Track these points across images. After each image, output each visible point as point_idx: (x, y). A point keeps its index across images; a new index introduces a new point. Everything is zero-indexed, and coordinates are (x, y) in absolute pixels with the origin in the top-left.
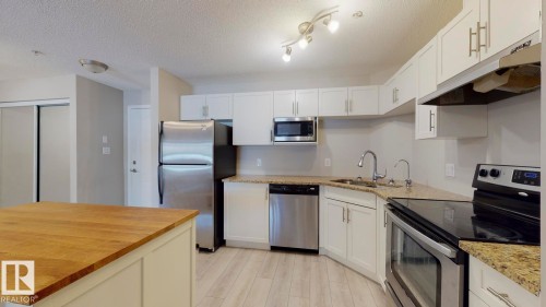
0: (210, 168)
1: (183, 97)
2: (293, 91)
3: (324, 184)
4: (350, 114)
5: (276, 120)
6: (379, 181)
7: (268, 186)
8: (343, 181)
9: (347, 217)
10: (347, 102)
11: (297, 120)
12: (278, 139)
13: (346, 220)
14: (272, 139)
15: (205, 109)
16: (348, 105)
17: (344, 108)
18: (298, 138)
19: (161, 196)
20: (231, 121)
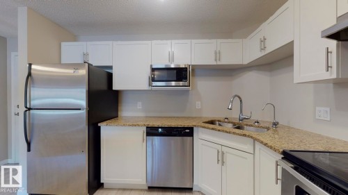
0: (84, 113)
1: (63, 44)
2: (169, 42)
3: (198, 126)
4: (219, 63)
5: (154, 67)
6: (245, 122)
7: (145, 129)
8: (212, 122)
9: (221, 159)
10: (216, 53)
11: (173, 66)
12: (155, 84)
13: (220, 162)
14: (150, 85)
15: (85, 55)
16: (218, 55)
17: (214, 58)
18: (173, 83)
19: (29, 144)
20: (111, 67)
